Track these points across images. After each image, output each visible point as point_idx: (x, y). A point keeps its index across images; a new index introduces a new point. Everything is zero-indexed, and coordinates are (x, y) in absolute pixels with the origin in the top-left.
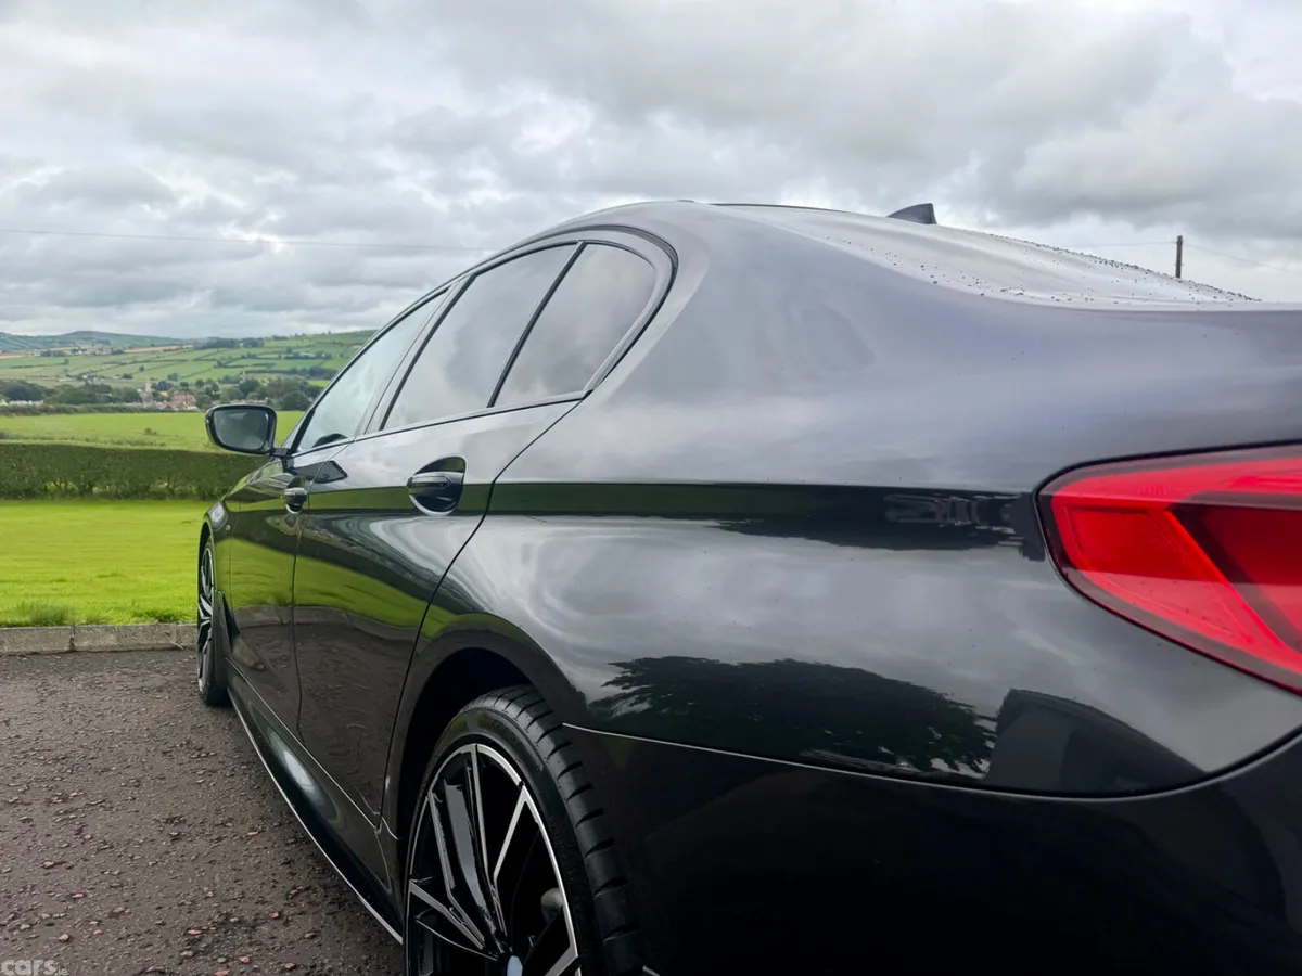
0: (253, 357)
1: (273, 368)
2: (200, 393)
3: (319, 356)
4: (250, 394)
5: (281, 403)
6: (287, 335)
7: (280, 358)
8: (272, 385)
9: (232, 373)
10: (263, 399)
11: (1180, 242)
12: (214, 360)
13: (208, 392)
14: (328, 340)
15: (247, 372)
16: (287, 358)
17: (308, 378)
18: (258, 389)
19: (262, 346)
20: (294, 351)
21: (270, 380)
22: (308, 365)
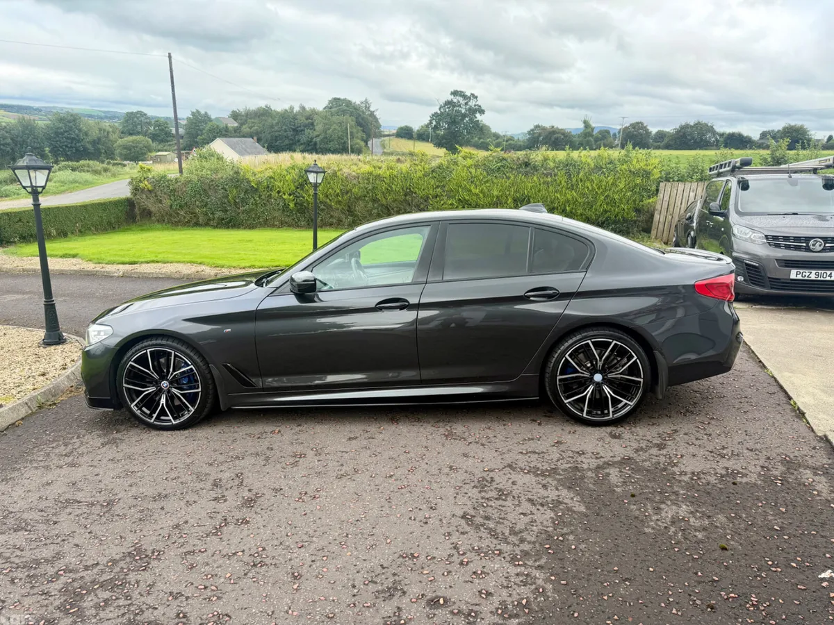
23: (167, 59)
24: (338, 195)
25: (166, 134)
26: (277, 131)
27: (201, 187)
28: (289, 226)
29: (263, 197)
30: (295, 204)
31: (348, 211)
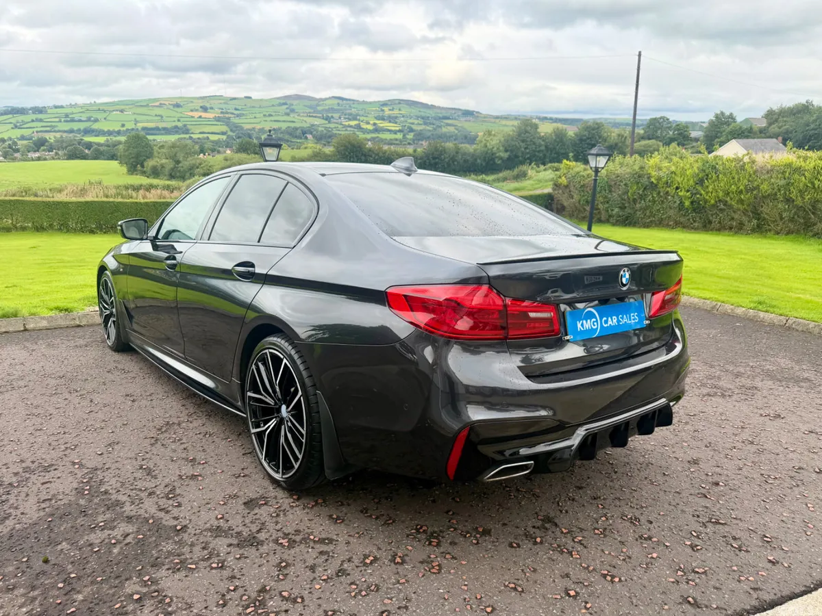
0: (41, 120)
1: (56, 129)
2: (4, 148)
3: (89, 120)
4: (42, 148)
5: (65, 154)
6: (64, 105)
7: (60, 121)
8: (57, 141)
9: (26, 132)
10: (52, 151)
11: (640, 55)
12: (11, 123)
13: (10, 147)
14: (95, 108)
15: (37, 132)
16: (65, 121)
17: (83, 136)
18: (47, 144)
19: (46, 112)
20: (70, 116)
21: (55, 137)
22: (82, 126)
23: (637, 57)
24: (741, 192)
25: (684, 137)
26: (813, 129)
27: (607, 182)
28: (684, 227)
29: (662, 194)
30: (692, 203)
31: (753, 212)
